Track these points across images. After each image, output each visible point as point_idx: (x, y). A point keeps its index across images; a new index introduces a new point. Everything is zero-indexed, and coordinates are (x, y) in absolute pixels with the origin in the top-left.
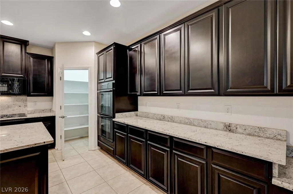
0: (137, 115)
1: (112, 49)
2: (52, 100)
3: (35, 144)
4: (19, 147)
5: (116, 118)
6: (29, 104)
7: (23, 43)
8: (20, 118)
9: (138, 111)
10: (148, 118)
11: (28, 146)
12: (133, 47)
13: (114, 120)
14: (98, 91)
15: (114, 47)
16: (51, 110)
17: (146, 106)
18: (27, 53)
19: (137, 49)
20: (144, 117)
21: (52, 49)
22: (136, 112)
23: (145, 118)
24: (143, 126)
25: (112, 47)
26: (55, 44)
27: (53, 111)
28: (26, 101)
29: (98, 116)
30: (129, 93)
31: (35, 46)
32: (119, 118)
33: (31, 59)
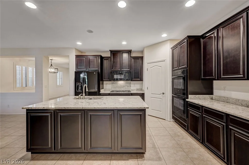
0: (212, 99)
1: (185, 42)
2: (142, 84)
3: (140, 108)
4: (134, 108)
5: (189, 98)
6: (132, 85)
7: (129, 52)
8: (128, 93)
9: (213, 95)
10: (228, 102)
11: (137, 108)
12: (207, 35)
13: (187, 100)
14: (173, 77)
15: (187, 40)
16: (141, 90)
17: (225, 90)
18: (131, 57)
19: (213, 35)
20: (222, 101)
21: (142, 52)
22: (211, 95)
23: (224, 103)
24: (222, 110)
25: (186, 40)
26: (144, 49)
27: (143, 90)
28: (131, 83)
29: (172, 96)
30: (202, 77)
31: (135, 52)
32: (192, 99)
33: (133, 59)
